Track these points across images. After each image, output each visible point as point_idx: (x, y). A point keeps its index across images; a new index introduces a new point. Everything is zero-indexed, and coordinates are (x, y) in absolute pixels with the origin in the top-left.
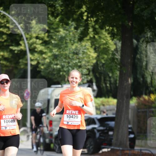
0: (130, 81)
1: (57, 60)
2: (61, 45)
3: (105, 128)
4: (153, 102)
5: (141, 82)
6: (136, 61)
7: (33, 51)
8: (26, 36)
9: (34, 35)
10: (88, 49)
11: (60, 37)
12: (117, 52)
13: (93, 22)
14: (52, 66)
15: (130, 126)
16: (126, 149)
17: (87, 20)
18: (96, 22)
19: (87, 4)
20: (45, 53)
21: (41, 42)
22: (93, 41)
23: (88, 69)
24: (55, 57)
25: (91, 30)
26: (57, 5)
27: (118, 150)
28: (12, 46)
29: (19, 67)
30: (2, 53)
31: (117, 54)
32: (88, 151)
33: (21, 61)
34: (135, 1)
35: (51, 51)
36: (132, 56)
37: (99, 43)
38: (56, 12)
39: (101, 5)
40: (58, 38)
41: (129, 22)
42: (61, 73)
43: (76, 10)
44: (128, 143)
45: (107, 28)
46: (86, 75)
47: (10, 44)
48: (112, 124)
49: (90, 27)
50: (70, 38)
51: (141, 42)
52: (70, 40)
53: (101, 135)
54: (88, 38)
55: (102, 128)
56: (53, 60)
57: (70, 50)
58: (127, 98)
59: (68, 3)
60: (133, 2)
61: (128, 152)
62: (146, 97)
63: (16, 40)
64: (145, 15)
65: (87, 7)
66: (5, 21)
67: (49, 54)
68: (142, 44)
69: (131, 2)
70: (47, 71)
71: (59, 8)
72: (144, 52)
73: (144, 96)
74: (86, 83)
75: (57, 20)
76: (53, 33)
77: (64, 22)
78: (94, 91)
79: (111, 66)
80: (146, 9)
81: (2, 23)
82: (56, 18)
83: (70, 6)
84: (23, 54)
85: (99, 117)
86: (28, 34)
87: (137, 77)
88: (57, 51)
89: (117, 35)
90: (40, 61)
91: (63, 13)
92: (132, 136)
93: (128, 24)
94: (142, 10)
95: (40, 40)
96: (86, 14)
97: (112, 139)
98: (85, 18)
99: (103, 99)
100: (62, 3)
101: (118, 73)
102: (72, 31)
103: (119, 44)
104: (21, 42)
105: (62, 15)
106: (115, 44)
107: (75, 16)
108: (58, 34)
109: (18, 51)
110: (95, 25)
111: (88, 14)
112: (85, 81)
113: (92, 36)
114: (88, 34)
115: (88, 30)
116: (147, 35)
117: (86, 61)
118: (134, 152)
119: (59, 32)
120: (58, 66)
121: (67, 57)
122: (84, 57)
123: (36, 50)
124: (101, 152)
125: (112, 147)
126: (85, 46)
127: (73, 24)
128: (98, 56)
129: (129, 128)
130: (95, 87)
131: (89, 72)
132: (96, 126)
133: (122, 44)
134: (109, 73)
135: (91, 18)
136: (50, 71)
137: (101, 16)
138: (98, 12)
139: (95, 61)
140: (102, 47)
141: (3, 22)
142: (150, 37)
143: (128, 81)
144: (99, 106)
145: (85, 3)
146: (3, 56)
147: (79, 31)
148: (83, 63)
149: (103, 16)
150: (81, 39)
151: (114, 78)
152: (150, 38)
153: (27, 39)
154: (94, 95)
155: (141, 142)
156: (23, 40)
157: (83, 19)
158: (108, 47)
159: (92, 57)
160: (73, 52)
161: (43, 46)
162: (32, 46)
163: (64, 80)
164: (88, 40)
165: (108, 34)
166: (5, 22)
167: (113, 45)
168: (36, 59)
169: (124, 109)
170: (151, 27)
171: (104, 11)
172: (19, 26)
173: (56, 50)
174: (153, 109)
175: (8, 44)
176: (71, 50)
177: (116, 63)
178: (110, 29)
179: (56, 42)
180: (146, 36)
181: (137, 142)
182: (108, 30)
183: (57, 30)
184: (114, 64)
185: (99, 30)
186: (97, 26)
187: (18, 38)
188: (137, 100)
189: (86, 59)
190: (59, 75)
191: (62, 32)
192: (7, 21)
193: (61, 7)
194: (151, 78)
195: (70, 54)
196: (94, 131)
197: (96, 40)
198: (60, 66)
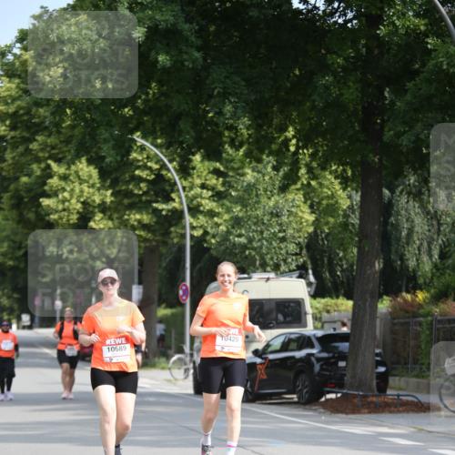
0: (377, 265)
1: (241, 227)
2: (248, 199)
3: (331, 355)
4: (420, 306)
5: (398, 268)
6: (389, 228)
7: (195, 210)
8: (182, 184)
9: (198, 182)
10: (298, 206)
11: (245, 184)
12: (353, 213)
13: (307, 156)
14: (231, 237)
15: (378, 351)
16: (371, 394)
17: (296, 153)
18: (313, 156)
19: (296, 123)
20: (217, 215)
21: (210, 193)
22: (308, 192)
23: (299, 244)
24: (237, 222)
25: (303, 171)
26: (241, 126)
27: (355, 396)
28: (157, 202)
29: (170, 241)
30: (138, 217)
31: (353, 216)
32: (299, 398)
33: (172, 229)
34: (386, 118)
35: (229, 210)
36: (382, 219)
37: (319, 196)
38: (240, 138)
39: (323, 126)
40: (242, 187)
41: (375, 156)
42: (247, 252)
43: (276, 135)
44: (375, 382)
45: (334, 168)
46: (296, 254)
47: (154, 198)
49: (302, 166)
50: (265, 186)
51: (398, 193)
52: (265, 190)
53: (324, 367)
54: (299, 186)
55: (324, 355)
56: (233, 228)
57: (264, 208)
58: (372, 297)
59: (260, 122)
60: (383, 120)
61: (374, 399)
62: (409, 297)
63: (164, 190)
64: (404, 143)
65: (295, 128)
66: (145, 156)
67: (226, 217)
68: (399, 196)
69: (379, 121)
70: (223, 248)
71: (244, 131)
72: (403, 212)
73: (404, 294)
74: (294, 270)
75: (241, 152)
76: (232, 176)
77: (254, 157)
78: (309, 284)
79: (343, 239)
80: (405, 132)
81: (139, 161)
82: (237, 149)
83: (265, 128)
84: (177, 216)
85: (320, 333)
86: (185, 179)
87: (390, 258)
88: (241, 210)
89: (353, 181)
90: (209, 230)
91: (251, 140)
92: (382, 369)
93: (373, 160)
94: (398, 135)
95: (208, 190)
96: (294, 141)
97: (345, 375)
98: (292, 149)
99: (327, 301)
100: (250, 123)
101: (355, 250)
102: (269, 173)
103: (357, 197)
104: (173, 195)
105: (249, 143)
106: (350, 197)
107: (274, 147)
108: (242, 178)
109: (169, 211)
110: (311, 162)
111: (298, 141)
112: (293, 267)
113: (305, 182)
114: (299, 178)
115: (298, 171)
116: (409, 180)
117: (294, 229)
118: (386, 400)
119: (244, 175)
120: (243, 240)
121: (258, 221)
122: (290, 222)
123: (202, 208)
124: (323, 399)
125: (345, 391)
126: (294, 200)
127: (269, 161)
128: (317, 219)
129: (377, 355)
130: (312, 278)
131: (301, 249)
132: (314, 351)
133: (361, 197)
134: (338, 251)
135: (303, 149)
136: (227, 248)
137: (322, 146)
138: (317, 138)
139: (311, 229)
140: (324, 202)
141: (140, 158)
142: (414, 184)
143: (374, 266)
144: (320, 312)
145: (293, 123)
146: (139, 221)
147: (281, 173)
148: (290, 231)
149: (327, 146)
150: (283, 189)
151: (347, 260)
152: (414, 186)
153: (184, 188)
154: (309, 292)
155: (400, 380)
156: (178, 190)
157: (289, 150)
158: (337, 202)
159: (307, 221)
160: (270, 211)
161: (214, 201)
162: (195, 202)
163: (254, 265)
164: (298, 190)
165: (336, 178)
166: (143, 159)
167: (346, 198)
168: (201, 227)
169: (368, 317)
170: (417, 166)
171: (328, 137)
172: (170, 166)
173: (239, 208)
174: (422, 319)
175: (148, 198)
176: (267, 207)
177: (351, 232)
178: (339, 170)
179: (241, 193)
180: (407, 183)
181: (393, 381)
182: (336, 171)
183: (240, 171)
184: (347, 235)
185: (318, 172)
186: (314, 164)
187: (168, 188)
188: (391, 301)
189: (294, 225)
190: (243, 256)
191: (250, 176)
192: (148, 158)
193: (248, 129)
194: (417, 260)
195: (264, 215)
196: (310, 360)
197: (314, 190)
198: (246, 238)
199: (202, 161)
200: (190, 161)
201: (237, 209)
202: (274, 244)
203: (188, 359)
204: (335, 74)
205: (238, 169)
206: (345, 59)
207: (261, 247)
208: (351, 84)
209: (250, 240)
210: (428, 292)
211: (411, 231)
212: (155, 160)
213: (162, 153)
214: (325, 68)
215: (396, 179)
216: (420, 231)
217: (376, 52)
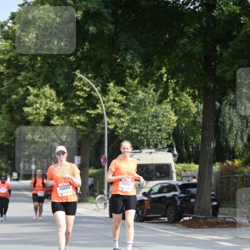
1: (136, 124)
2: (140, 108)
3: (186, 195)
4: (237, 168)
5: (224, 147)
6: (219, 124)
7: (110, 114)
8: (103, 99)
9: (112, 98)
10: (168, 112)
11: (138, 99)
12: (199, 116)
13: (173, 83)
14: (130, 129)
15: (212, 193)
16: (209, 217)
17: (167, 82)
18: (177, 83)
19: (167, 65)
20: (123, 117)
21: (119, 104)
22: (173, 104)
23: (168, 133)
24: (133, 121)
25: (171, 92)
26: (136, 67)
27: (200, 219)
28: (88, 109)
29: (96, 132)
30: (78, 118)
31: (199, 117)
32: (168, 219)
33: (97, 125)
34: (217, 62)
35: (129, 114)
36: (215, 119)
37: (179, 106)
38: (135, 74)
39: (182, 67)
40: (137, 101)
41: (211, 84)
42: (139, 138)
43: (155, 72)
44: (211, 210)
45: (188, 90)
46: (167, 139)
47: (87, 107)
48: (194, 190)
49: (170, 89)
50: (150, 100)
51: (224, 104)
52: (150, 103)
53: (183, 202)
54: (168, 100)
55: (183, 195)
56: (131, 124)
58: (209, 163)
59: (147, 64)
60: (215, 63)
61: (211, 220)
62: (230, 163)
63: (93, 103)
64: (228, 76)
65: (167, 68)
67: (128, 118)
68: (225, 106)
69: (213, 64)
70: (126, 135)
71: (138, 70)
72: (227, 115)
73: (227, 161)
74: (166, 148)
75: (136, 81)
76: (131, 95)
77: (143, 84)
78: (174, 156)
79: (193, 130)
80: (228, 70)
81: (78, 86)
82: (134, 80)
83: (149, 68)
84: (100, 117)
85: (180, 183)
86: (105, 97)
87: (220, 141)
88: (136, 114)
89: (199, 97)
90: (118, 125)
92: (215, 203)
93: (211, 86)
94: (224, 72)
95: (117, 102)
96: (166, 75)
97: (194, 207)
98: (165, 79)
99: (184, 165)
100: (141, 65)
101: (200, 137)
102: (152, 93)
103: (201, 107)
104: (98, 106)
105: (141, 76)
106: (197, 107)
107: (154, 78)
108: (136, 96)
109: (95, 114)
110: (175, 87)
111: (168, 75)
112: (165, 146)
113: (172, 98)
114: (168, 96)
115: (168, 92)
116: (231, 97)
117: (166, 125)
118: (217, 221)
119: (137, 94)
120: (137, 131)
121: (146, 120)
122: (164, 121)
123: (114, 113)
124: (182, 220)
125: (194, 216)
126: (165, 108)
127: (152, 86)
128: (178, 119)
129: (212, 195)
130: (176, 152)
131: (170, 136)
132: (177, 193)
133: (204, 106)
134: (190, 137)
135: (171, 80)
136: (128, 135)
137: (181, 78)
138: (178, 74)
139: (175, 125)
140: (183, 109)
141: (79, 85)
142: (233, 99)
143: (211, 145)
144: (180, 171)
145: (165, 65)
146: (79, 120)
147: (158, 93)
148: (164, 126)
149: (184, 77)
150: (160, 102)
151: (196, 142)
153: (104, 102)
154: (174, 160)
155: (225, 210)
156: (101, 103)
157: (163, 80)
158: (190, 110)
159: (173, 120)
160: (152, 114)
161: (121, 109)
162: (110, 110)
163: (143, 145)
164: (168, 102)
165: (189, 96)
166: (81, 85)
167: (195, 107)
168: (114, 123)
169: (207, 174)
171: (185, 73)
172: (96, 89)
173: (135, 113)
174: (237, 175)
175: (84, 107)
176: (150, 112)
177: (198, 126)
178: (191, 91)
179: (136, 104)
180: (229, 98)
181: (220, 209)
182: (189, 92)
183: (136, 92)
184: (195, 128)
185: (179, 92)
186: (177, 88)
187: (95, 101)
188: (220, 165)
189: (166, 123)
190: (137, 140)
191: (141, 95)
192: (84, 84)
193: (140, 68)
194: (235, 142)
195: (149, 117)
196: (175, 198)
197: (177, 103)
198: (139, 129)
199: (114, 87)
200: (107, 86)
201: (134, 114)
202: (155, 133)
203: (106, 198)
204: (189, 37)
205: (135, 91)
206: (194, 29)
207: (147, 135)
208: (198, 43)
209: (141, 131)
210: (241, 160)
211: (231, 126)
212: (87, 86)
213: (92, 82)
214: (183, 34)
215: (223, 97)
216: (237, 126)
217: (212, 25)
